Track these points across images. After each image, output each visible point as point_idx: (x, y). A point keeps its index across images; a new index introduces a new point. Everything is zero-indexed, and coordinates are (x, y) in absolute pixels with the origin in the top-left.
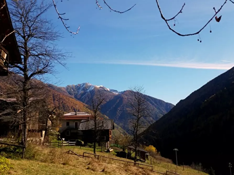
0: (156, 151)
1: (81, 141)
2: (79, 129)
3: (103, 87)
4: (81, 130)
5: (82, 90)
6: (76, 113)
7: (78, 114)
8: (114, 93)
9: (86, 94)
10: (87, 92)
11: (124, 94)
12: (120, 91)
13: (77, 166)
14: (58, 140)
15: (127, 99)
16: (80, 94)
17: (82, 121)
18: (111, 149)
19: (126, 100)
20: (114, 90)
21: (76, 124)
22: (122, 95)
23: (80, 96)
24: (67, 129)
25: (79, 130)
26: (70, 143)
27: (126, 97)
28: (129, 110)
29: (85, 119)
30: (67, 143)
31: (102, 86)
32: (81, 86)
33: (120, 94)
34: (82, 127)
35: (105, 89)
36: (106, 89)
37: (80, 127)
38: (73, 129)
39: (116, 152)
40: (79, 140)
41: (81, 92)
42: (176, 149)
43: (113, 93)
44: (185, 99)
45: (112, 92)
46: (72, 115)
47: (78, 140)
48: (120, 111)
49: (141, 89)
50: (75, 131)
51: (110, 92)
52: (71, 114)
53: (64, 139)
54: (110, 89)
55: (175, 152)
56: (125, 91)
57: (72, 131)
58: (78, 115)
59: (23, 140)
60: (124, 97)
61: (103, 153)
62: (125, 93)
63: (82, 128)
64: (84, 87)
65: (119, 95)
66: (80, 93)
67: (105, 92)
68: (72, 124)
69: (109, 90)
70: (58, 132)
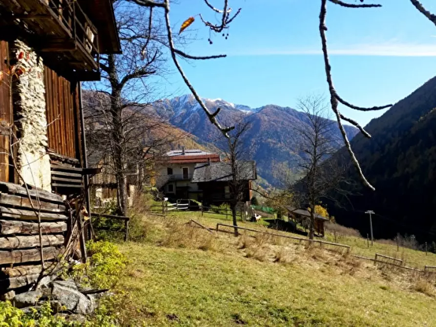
0: (327, 216)
1: (197, 202)
2: (193, 181)
3: (222, 100)
4: (196, 182)
5: (182, 109)
6: (183, 151)
7: (187, 152)
8: (244, 111)
9: (191, 115)
10: (193, 112)
11: (262, 113)
12: (255, 108)
13: (228, 253)
14: (157, 201)
15: (269, 122)
16: (180, 116)
17: (198, 165)
18: (257, 216)
19: (265, 123)
20: (243, 106)
21: (185, 171)
22: (259, 113)
23: (180, 119)
24: (169, 182)
25: (193, 183)
26: (179, 207)
27: (266, 118)
28: (272, 143)
29: (202, 162)
30: (175, 206)
31: (220, 99)
32: (181, 100)
33: (255, 112)
34: (198, 176)
35: (227, 105)
36: (227, 103)
37: (194, 178)
38: (180, 180)
39: (267, 221)
40: (194, 201)
41: (182, 111)
42: (370, 212)
43: (241, 111)
44: (382, 116)
45: (239, 110)
46: (175, 156)
47: (192, 200)
48: (255, 144)
49: (321, 100)
50: (185, 184)
51: (235, 110)
52: (174, 153)
53: (166, 199)
54: (235, 104)
55: (369, 216)
56: (263, 108)
57: (179, 185)
58: (186, 155)
59: (120, 205)
60: (262, 118)
61: (245, 223)
62: (263, 110)
63: (199, 179)
64: (186, 103)
65: (253, 114)
66: (179, 114)
67: (226, 110)
68: (178, 172)
69: (233, 106)
70: (154, 186)
